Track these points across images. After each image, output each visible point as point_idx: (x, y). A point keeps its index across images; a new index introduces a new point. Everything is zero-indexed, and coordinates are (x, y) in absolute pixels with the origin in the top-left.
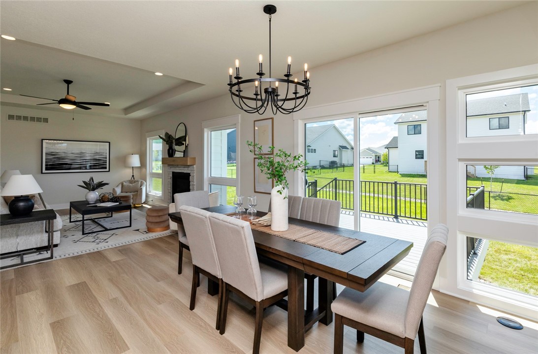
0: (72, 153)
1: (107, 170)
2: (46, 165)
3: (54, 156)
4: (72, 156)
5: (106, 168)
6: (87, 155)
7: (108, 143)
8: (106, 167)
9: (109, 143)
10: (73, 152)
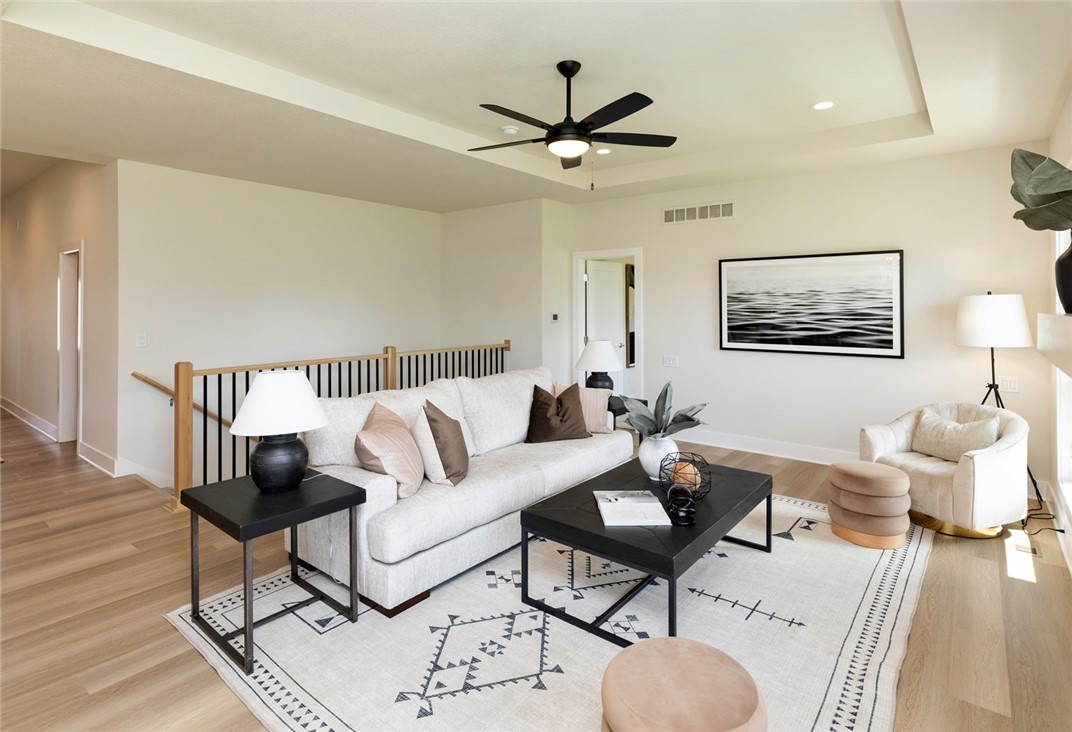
0: (787, 295)
1: (896, 351)
2: (730, 328)
3: (744, 305)
4: (784, 304)
5: (888, 344)
6: (827, 299)
7: (897, 255)
8: (891, 342)
9: (901, 252)
10: (789, 291)
